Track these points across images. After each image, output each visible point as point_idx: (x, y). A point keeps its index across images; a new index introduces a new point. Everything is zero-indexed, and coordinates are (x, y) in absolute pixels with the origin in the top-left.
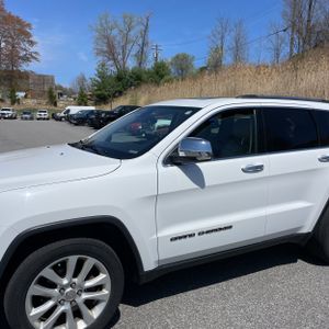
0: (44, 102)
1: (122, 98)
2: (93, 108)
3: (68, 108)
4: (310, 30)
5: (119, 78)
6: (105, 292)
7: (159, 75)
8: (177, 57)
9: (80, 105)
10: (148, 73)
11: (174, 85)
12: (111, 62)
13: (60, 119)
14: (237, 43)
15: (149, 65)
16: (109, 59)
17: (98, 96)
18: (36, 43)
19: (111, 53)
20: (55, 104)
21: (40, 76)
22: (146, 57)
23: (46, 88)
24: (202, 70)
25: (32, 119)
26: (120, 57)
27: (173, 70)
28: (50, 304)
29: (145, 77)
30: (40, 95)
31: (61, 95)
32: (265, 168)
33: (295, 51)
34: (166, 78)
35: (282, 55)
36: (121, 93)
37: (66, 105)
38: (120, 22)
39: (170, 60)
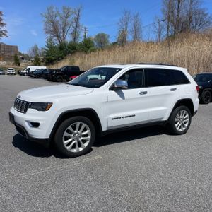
0: (12, 63)
1: (63, 61)
2: (45, 67)
3: (28, 67)
4: (178, 21)
5: (61, 48)
6: (89, 137)
7: (87, 46)
8: (99, 35)
9: (35, 65)
10: (80, 45)
11: (97, 53)
12: (56, 38)
13: (23, 74)
14: (135, 27)
15: (80, 40)
16: (54, 36)
17: (48, 59)
18: (5, 24)
19: (55, 31)
20: (19, 65)
21: (8, 46)
22: (78, 35)
23: (13, 54)
24: (114, 44)
25: (4, 74)
26: (61, 35)
27: (96, 44)
28: (70, 140)
29: (78, 48)
30: (9, 59)
31: (23, 59)
32: (148, 93)
33: (170, 34)
34: (91, 48)
35: (162, 36)
36: (62, 58)
37: (27, 66)
38: (61, 12)
39: (94, 37)
